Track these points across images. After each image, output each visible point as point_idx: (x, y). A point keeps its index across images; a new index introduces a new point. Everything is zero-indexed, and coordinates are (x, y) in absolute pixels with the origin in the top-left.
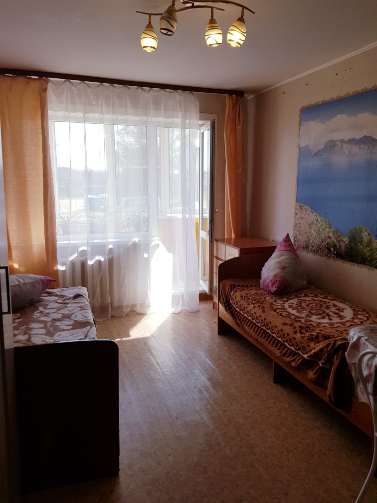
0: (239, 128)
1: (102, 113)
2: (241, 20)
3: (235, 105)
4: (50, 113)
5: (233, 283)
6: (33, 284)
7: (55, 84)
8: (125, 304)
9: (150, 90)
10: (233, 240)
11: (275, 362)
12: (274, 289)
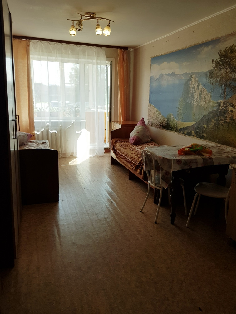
0: (125, 65)
1: (56, 57)
2: (109, 26)
3: (123, 54)
4: (31, 56)
5: (117, 140)
6: (24, 136)
7: (33, 43)
8: (68, 152)
9: (80, 46)
10: (122, 122)
11: (130, 171)
12: (133, 141)
